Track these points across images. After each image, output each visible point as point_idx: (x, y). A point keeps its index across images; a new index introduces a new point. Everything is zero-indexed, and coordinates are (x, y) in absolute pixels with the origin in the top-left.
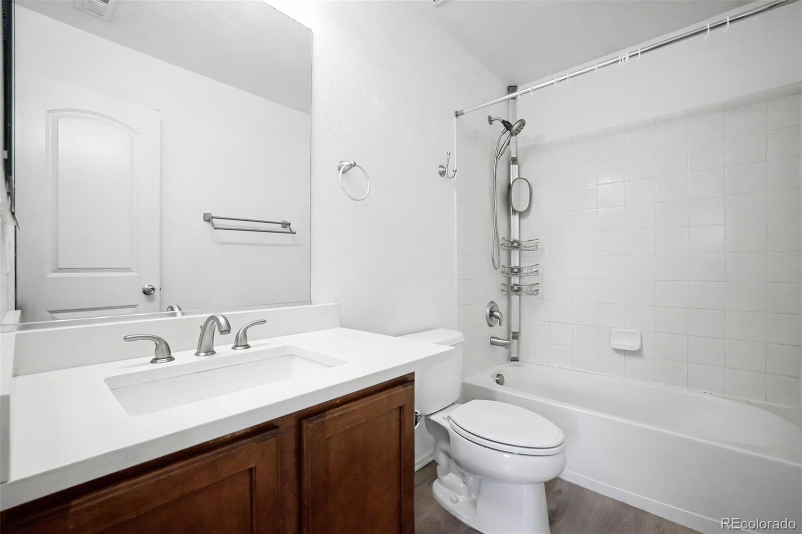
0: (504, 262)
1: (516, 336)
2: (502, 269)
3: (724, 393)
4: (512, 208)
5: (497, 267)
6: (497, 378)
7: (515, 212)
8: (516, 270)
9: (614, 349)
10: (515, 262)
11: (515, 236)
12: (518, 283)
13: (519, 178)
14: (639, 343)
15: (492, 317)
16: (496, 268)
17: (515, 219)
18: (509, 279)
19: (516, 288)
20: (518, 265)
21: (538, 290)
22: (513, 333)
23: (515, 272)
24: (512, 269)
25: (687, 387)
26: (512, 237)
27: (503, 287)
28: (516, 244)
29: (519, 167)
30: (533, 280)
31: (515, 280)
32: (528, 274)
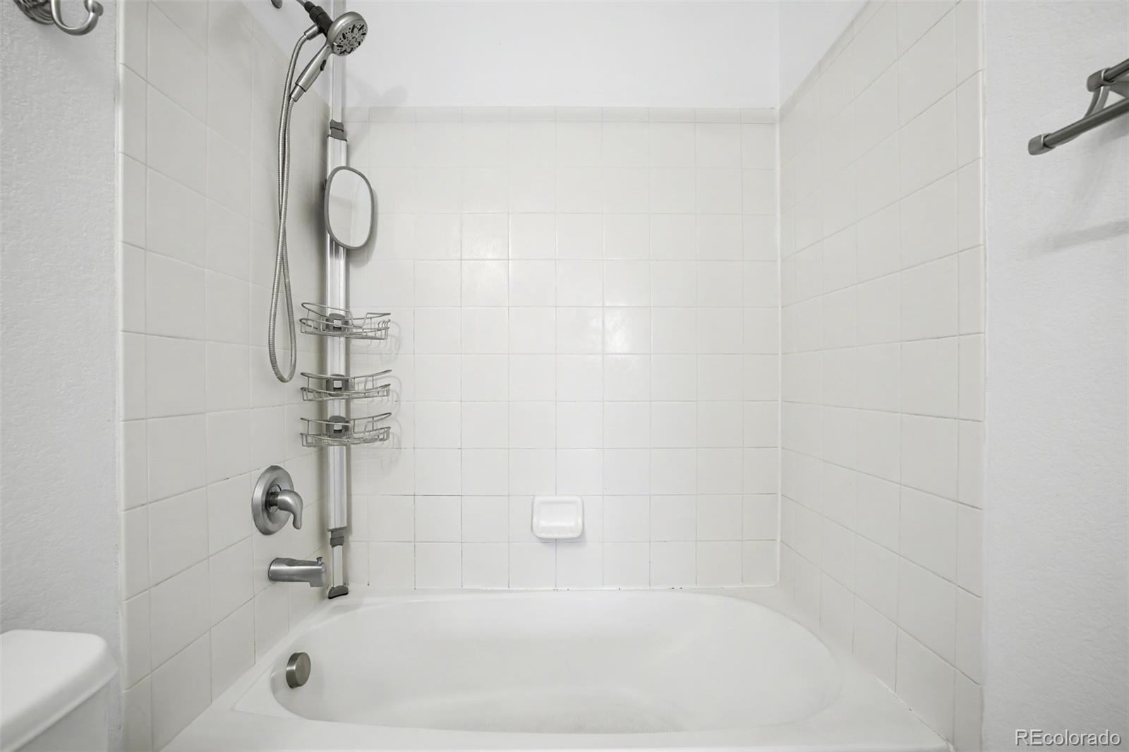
0: (306, 363)
1: (338, 538)
2: (298, 382)
3: (696, 583)
4: (328, 236)
5: (286, 377)
6: (288, 668)
7: (336, 245)
8: (337, 384)
9: (539, 538)
10: (336, 366)
11: (335, 304)
12: (343, 414)
13: (347, 168)
14: (580, 521)
15: (273, 509)
16: (282, 379)
17: (336, 265)
18: (322, 408)
19: (338, 426)
20: (343, 373)
21: (389, 428)
22: (332, 531)
23: (335, 389)
24: (329, 382)
25: (650, 584)
26: (329, 304)
27: (301, 427)
28: (337, 323)
29: (348, 147)
30: (378, 405)
31: (336, 407)
32: (366, 394)
